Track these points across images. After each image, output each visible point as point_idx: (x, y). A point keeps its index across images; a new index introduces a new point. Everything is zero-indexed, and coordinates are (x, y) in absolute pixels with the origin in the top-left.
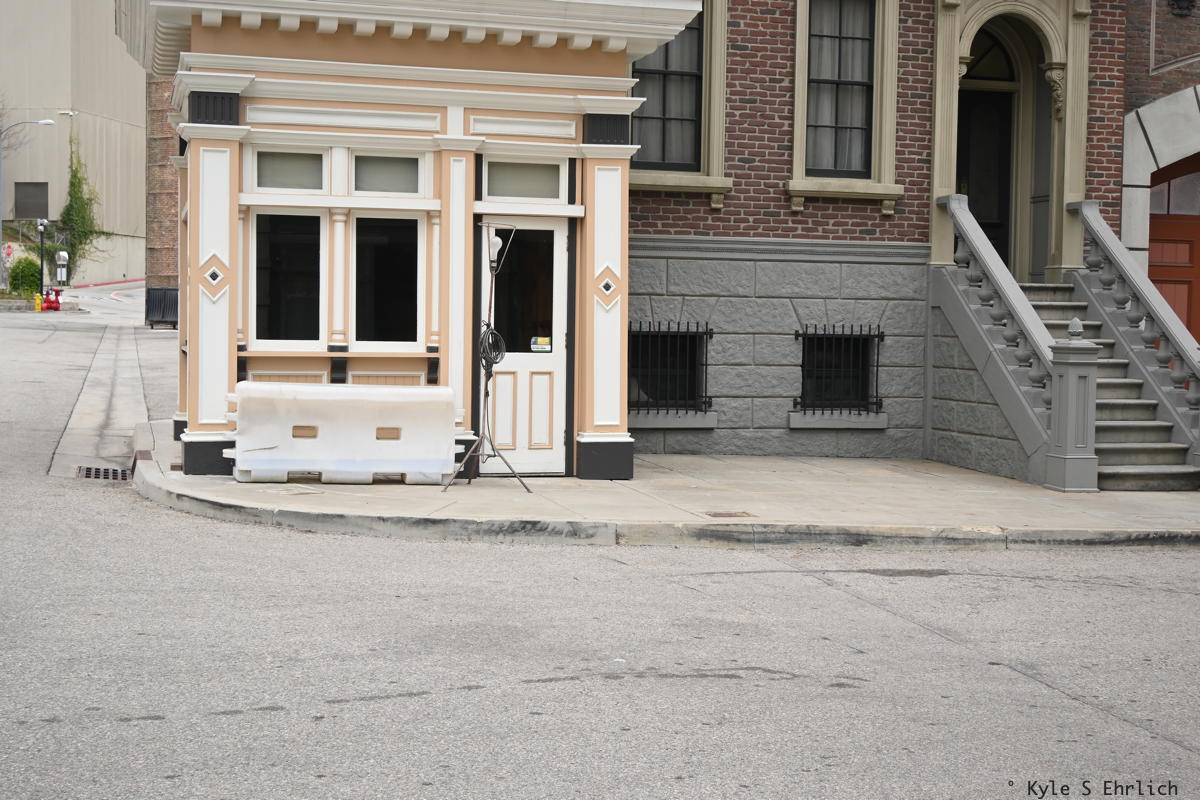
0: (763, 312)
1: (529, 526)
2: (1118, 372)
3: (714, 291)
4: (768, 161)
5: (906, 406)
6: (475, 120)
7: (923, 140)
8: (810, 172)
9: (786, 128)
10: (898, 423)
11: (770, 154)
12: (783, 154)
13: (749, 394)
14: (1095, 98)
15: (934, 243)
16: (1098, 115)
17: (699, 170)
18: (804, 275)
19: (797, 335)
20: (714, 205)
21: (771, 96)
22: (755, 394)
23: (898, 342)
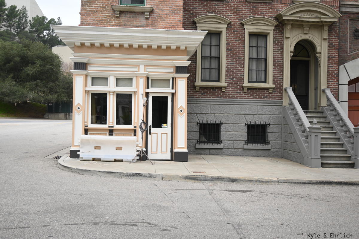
0: (236, 118)
1: (137, 174)
2: (334, 135)
3: (223, 113)
4: (238, 79)
5: (276, 143)
6: (147, 68)
7: (281, 73)
8: (249, 82)
9: (242, 70)
10: (274, 148)
11: (238, 77)
12: (242, 77)
13: (233, 140)
14: (330, 61)
15: (284, 100)
16: (331, 65)
17: (219, 82)
18: (247, 108)
19: (246, 124)
20: (222, 91)
21: (238, 62)
22: (234, 140)
23: (274, 126)
